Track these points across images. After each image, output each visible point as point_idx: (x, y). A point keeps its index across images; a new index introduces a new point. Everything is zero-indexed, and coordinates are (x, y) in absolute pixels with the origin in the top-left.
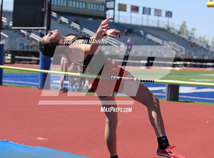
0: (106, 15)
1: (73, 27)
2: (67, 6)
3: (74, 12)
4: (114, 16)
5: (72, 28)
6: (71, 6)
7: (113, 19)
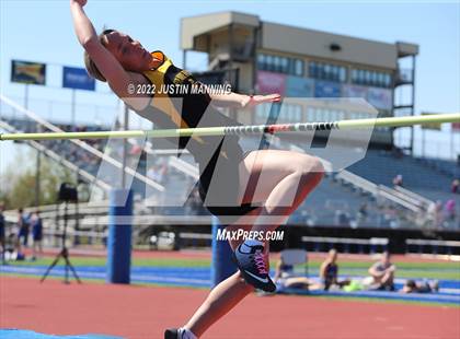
0: (392, 139)
4: (412, 141)
7: (411, 149)
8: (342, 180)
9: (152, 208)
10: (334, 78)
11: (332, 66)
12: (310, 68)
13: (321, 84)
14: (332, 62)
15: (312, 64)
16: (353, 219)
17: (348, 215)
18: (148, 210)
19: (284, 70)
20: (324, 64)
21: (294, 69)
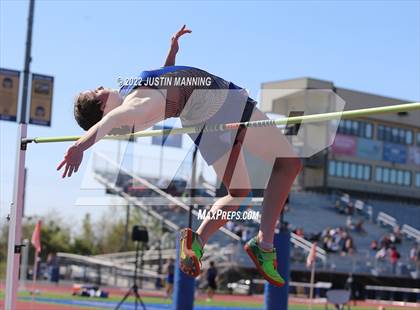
1: (381, 222)
2: (370, 179)
3: (385, 192)
5: (379, 224)
6: (379, 178)
8: (406, 235)
9: (229, 255)
10: (400, 141)
11: (399, 130)
12: (379, 131)
13: (389, 146)
14: (400, 126)
15: (381, 128)
16: (414, 270)
17: (409, 267)
18: (225, 258)
19: (356, 133)
20: (392, 128)
21: (365, 132)
